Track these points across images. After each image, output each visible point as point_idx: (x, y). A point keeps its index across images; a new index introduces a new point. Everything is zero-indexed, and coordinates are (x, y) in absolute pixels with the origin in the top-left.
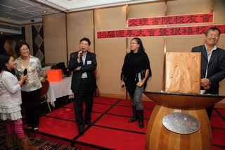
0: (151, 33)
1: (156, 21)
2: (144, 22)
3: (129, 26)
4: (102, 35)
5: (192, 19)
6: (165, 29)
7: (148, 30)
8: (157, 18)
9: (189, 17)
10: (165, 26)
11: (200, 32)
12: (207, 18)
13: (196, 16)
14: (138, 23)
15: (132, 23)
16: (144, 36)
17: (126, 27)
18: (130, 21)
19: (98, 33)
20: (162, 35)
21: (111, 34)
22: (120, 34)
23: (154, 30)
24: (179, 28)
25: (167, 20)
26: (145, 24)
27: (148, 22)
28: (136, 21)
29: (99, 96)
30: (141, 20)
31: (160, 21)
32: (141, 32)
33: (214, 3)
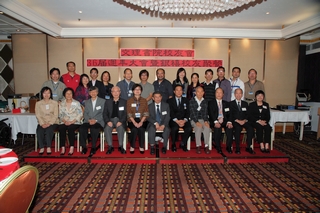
0: (144, 63)
1: (147, 53)
2: (136, 52)
3: (122, 55)
5: (178, 53)
7: (140, 61)
8: (149, 50)
9: (176, 51)
12: (190, 53)
13: (182, 51)
14: (131, 53)
15: (125, 53)
18: (123, 51)
19: (88, 60)
20: (153, 66)
21: (102, 63)
22: (112, 63)
23: (147, 61)
24: (168, 61)
25: (157, 53)
26: (138, 55)
27: (140, 53)
28: (128, 51)
30: (133, 50)
31: (151, 53)
32: (133, 63)
33: (194, 40)
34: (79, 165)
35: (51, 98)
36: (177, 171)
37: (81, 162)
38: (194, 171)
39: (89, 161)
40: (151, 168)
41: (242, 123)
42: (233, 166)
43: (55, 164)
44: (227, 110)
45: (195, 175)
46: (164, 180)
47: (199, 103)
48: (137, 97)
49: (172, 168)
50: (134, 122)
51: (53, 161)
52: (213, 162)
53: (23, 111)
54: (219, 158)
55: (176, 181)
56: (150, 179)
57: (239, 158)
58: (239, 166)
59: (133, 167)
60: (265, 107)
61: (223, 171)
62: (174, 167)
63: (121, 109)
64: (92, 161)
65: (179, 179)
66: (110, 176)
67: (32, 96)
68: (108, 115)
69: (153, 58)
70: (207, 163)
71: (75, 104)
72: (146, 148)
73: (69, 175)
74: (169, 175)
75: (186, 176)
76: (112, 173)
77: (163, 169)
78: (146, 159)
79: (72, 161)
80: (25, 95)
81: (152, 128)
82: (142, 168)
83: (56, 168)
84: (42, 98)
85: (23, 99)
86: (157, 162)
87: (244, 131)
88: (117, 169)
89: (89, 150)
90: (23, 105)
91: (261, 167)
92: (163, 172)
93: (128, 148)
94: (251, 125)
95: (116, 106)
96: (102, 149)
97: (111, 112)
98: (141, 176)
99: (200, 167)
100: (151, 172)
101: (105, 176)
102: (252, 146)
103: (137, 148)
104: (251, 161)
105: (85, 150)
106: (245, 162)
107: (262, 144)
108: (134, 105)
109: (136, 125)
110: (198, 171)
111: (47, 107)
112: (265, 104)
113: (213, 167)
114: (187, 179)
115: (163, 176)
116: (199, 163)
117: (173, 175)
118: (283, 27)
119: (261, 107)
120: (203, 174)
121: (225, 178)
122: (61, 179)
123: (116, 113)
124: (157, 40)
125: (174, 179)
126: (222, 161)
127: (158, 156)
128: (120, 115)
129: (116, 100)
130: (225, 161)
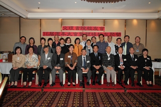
1: (77, 28)
2: (71, 28)
3: (63, 30)
4: (46, 34)
5: (96, 28)
6: (82, 33)
7: (74, 33)
9: (94, 27)
12: (102, 29)
13: (98, 27)
15: (65, 28)
16: (71, 36)
18: (63, 27)
19: (43, 32)
20: (81, 36)
21: (52, 34)
22: (58, 34)
23: (77, 33)
24: (90, 33)
25: (83, 28)
27: (74, 29)
28: (67, 27)
30: (69, 27)
31: (80, 28)
32: (69, 34)
33: (105, 21)
34: (36, 93)
35: (21, 53)
36: (96, 96)
37: (38, 90)
38: (106, 96)
39: (42, 90)
40: (80, 95)
41: (134, 68)
42: (130, 94)
43: (21, 92)
44: (125, 60)
45: (107, 99)
46: (88, 101)
47: (109, 56)
48: (71, 52)
49: (93, 94)
50: (69, 66)
51: (20, 90)
52: (118, 91)
53: (4, 61)
54: (121, 89)
55: (96, 102)
56: (80, 101)
57: (134, 89)
58: (134, 94)
59: (69, 94)
60: (148, 59)
61: (125, 97)
62: (94, 94)
63: (62, 59)
64: (45, 90)
65: (97, 101)
66: (55, 99)
67: (10, 52)
68: (54, 63)
69: (81, 31)
70: (114, 91)
71: (35, 56)
72: (77, 83)
73: (29, 99)
74: (91, 99)
75: (101, 99)
76: (56, 97)
77: (87, 95)
78: (77, 89)
79: (32, 90)
80: (6, 52)
81: (80, 71)
82: (74, 95)
83: (22, 94)
84: (16, 53)
85: (4, 54)
86: (84, 90)
87: (136, 73)
88: (59, 95)
89: (43, 84)
90: (4, 57)
91: (148, 95)
92: (87, 97)
93: (66, 82)
94: (140, 69)
95: (59, 57)
96: (51, 83)
97: (56, 61)
98: (74, 99)
99: (110, 94)
100: (80, 97)
101: (52, 99)
102: (141, 82)
103: (71, 83)
104: (141, 91)
105: (40, 84)
106: (138, 91)
107: (147, 82)
108: (69, 57)
109: (71, 68)
110: (109, 96)
111: (18, 59)
112: (148, 57)
113: (118, 94)
114: (102, 101)
115: (88, 99)
116: (109, 91)
117: (94, 99)
118: (159, 12)
119: (146, 59)
120: (112, 98)
121: (126, 101)
122: (24, 101)
123: (58, 61)
124: (83, 20)
125: (94, 101)
126: (123, 91)
127: (84, 87)
128: (61, 62)
129: (59, 54)
130: (125, 91)
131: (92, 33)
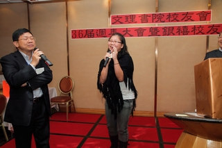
0: (140, 32)
1: (145, 18)
2: (131, 19)
3: (113, 24)
4: (78, 34)
5: (187, 16)
6: (157, 28)
7: (136, 30)
8: (147, 15)
9: (183, 14)
10: (156, 25)
11: (196, 32)
13: (192, 13)
14: (124, 20)
15: (116, 20)
16: (131, 36)
17: (108, 25)
18: (113, 18)
19: (72, 31)
20: (152, 35)
21: (89, 34)
22: (101, 33)
24: (173, 28)
25: (157, 18)
26: (132, 22)
27: (136, 19)
28: (121, 17)
29: (75, 112)
30: (127, 17)
31: (150, 19)
131: (179, 28)
